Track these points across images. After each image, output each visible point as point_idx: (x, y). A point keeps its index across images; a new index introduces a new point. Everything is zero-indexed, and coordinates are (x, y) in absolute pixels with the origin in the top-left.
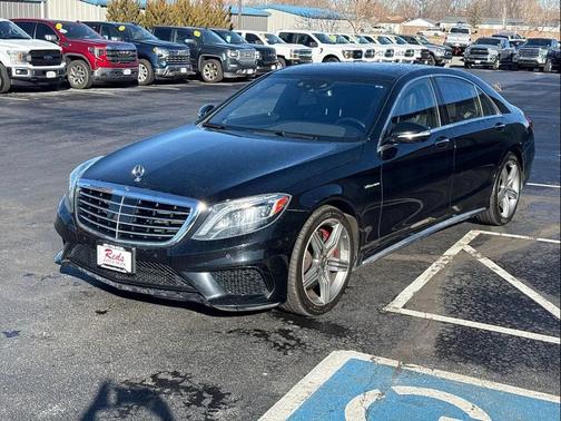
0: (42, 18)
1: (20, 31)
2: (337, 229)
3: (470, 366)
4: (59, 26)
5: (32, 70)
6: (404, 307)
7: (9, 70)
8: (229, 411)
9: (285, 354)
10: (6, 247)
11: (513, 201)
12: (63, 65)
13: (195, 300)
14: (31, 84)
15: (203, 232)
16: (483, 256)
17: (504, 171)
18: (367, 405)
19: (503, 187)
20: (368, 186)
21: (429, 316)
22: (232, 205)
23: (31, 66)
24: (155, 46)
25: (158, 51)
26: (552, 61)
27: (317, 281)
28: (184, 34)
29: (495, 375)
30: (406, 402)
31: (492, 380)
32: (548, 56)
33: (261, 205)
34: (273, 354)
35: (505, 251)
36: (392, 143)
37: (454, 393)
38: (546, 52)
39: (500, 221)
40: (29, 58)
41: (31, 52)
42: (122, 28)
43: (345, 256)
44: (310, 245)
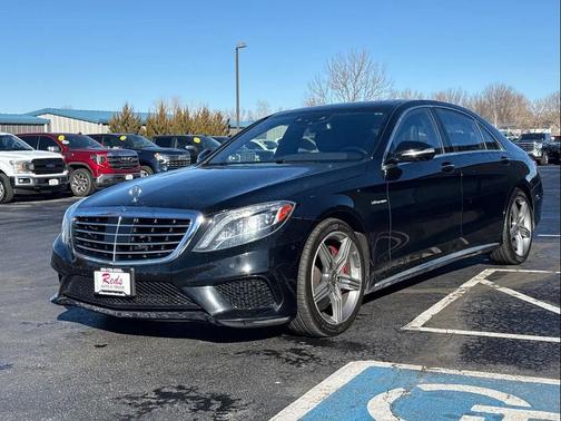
0: (46, 131)
1: (23, 143)
2: (345, 243)
3: (499, 366)
4: (61, 138)
5: (34, 179)
6: (423, 326)
7: (12, 180)
8: (240, 413)
9: (298, 366)
10: (3, 305)
11: (527, 240)
12: (65, 173)
13: (199, 317)
14: (34, 192)
15: (205, 244)
16: (502, 286)
17: (514, 207)
18: (391, 401)
19: (514, 223)
20: (374, 202)
21: (450, 331)
22: (234, 215)
23: (34, 175)
24: (155, 152)
25: (159, 157)
26: (548, 154)
27: (327, 297)
28: (184, 141)
29: (529, 372)
30: (434, 396)
31: (525, 375)
32: (544, 149)
33: (264, 212)
34: (286, 367)
35: (524, 281)
36: (396, 163)
37: (486, 387)
38: (540, 146)
39: (514, 259)
40: (32, 167)
41: (34, 161)
42: (123, 138)
43: (356, 274)
44: (318, 258)
